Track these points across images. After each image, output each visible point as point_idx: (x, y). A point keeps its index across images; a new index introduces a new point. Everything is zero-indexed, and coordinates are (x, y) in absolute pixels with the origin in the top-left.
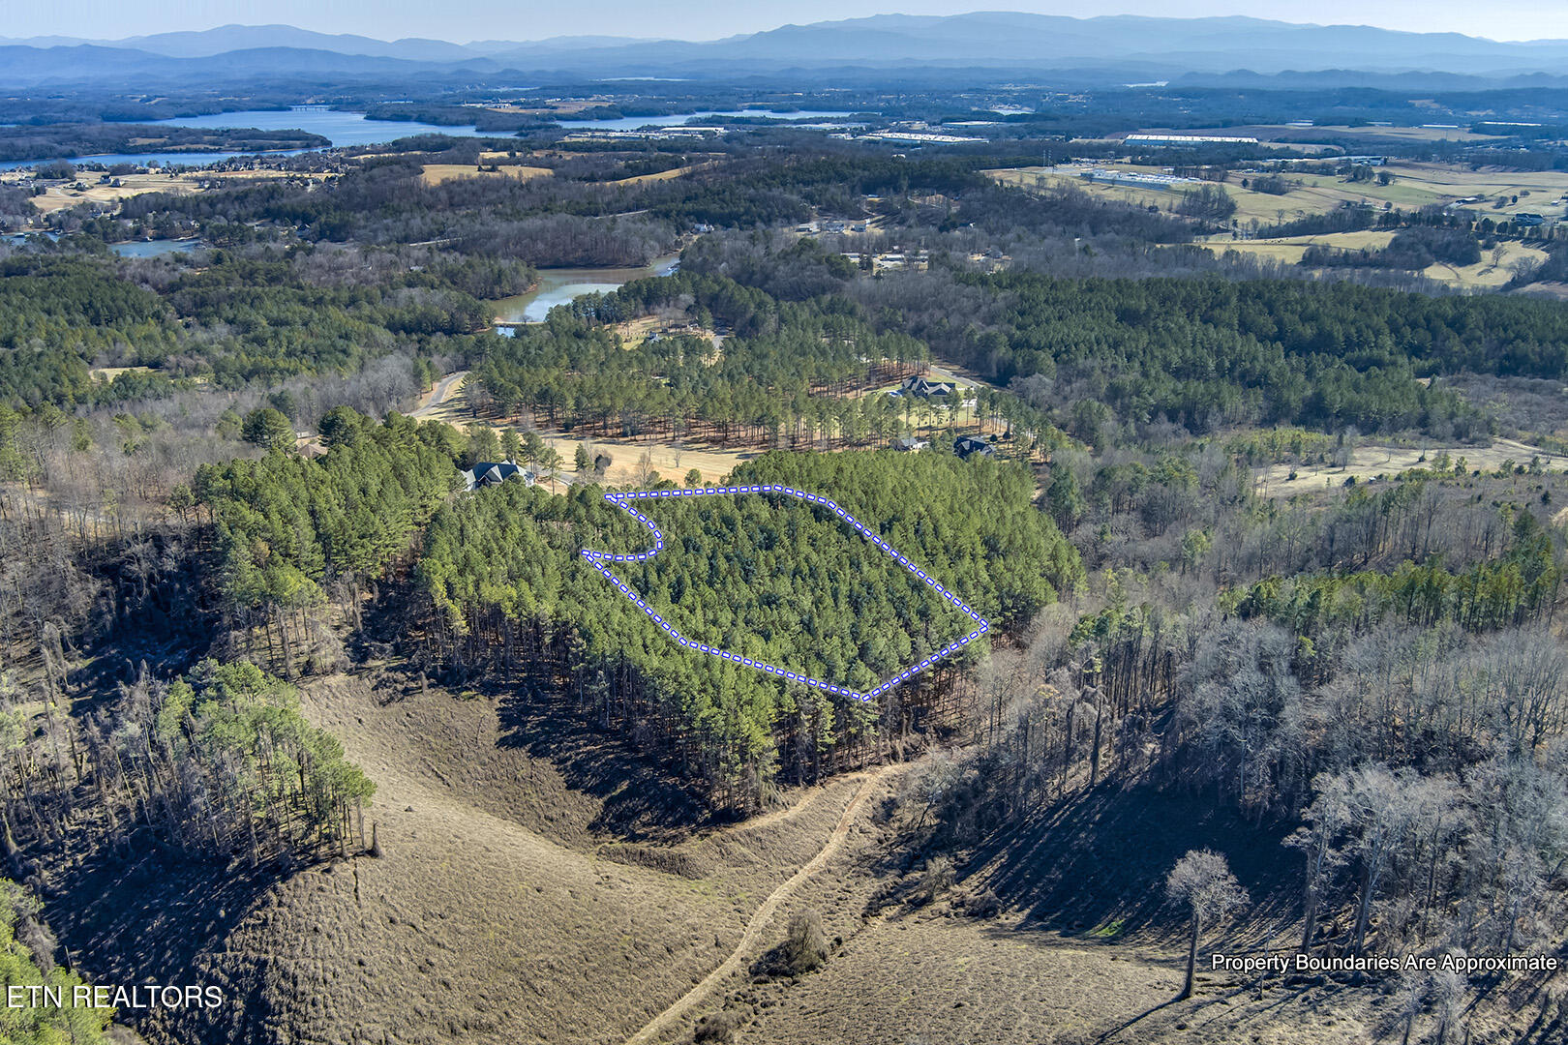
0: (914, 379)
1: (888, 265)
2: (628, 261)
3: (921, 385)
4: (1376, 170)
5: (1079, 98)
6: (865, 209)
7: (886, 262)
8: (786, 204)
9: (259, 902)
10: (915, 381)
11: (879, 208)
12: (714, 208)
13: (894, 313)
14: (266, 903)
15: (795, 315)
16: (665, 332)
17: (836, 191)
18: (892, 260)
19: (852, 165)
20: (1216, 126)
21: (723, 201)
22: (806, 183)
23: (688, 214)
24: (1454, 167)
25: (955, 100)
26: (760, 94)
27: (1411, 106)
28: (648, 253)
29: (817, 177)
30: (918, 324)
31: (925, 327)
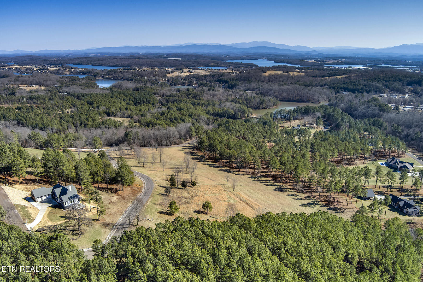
0: (393, 159)
1: (406, 109)
2: (313, 101)
3: (396, 162)
6: (407, 91)
7: (404, 109)
8: (377, 87)
10: (393, 160)
11: (412, 91)
12: (351, 87)
13: (398, 128)
15: (356, 124)
16: (305, 125)
17: (397, 85)
18: (408, 108)
19: (405, 77)
21: (355, 85)
22: (386, 81)
23: (341, 88)
26: (389, 60)
28: (320, 99)
30: (408, 133)
31: (410, 135)
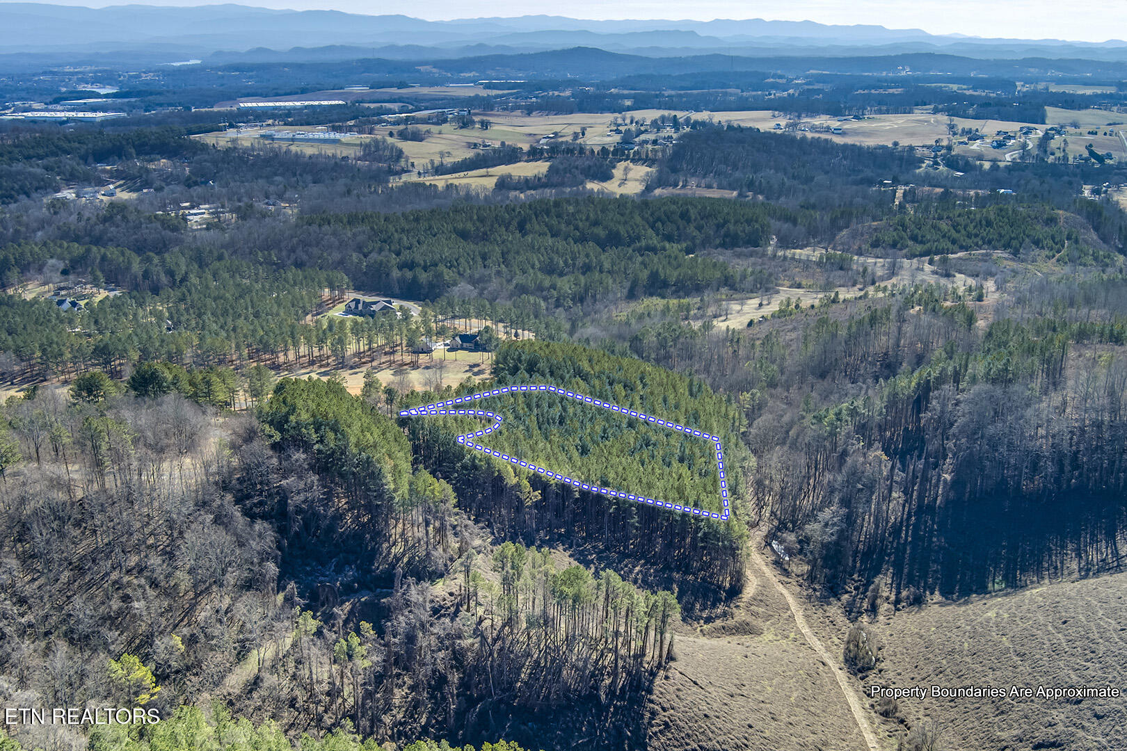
3: (366, 305)
4: (476, 119)
5: (150, 76)
9: (648, 715)
11: (117, 175)
14: (654, 714)
20: (296, 93)
24: (514, 113)
25: (36, 82)
27: (418, 71)
29: (41, 152)
